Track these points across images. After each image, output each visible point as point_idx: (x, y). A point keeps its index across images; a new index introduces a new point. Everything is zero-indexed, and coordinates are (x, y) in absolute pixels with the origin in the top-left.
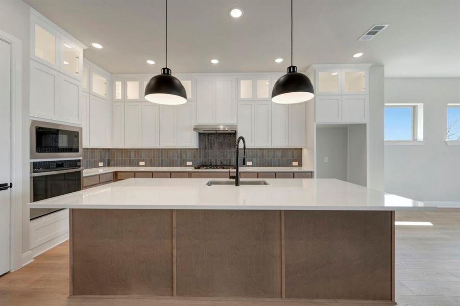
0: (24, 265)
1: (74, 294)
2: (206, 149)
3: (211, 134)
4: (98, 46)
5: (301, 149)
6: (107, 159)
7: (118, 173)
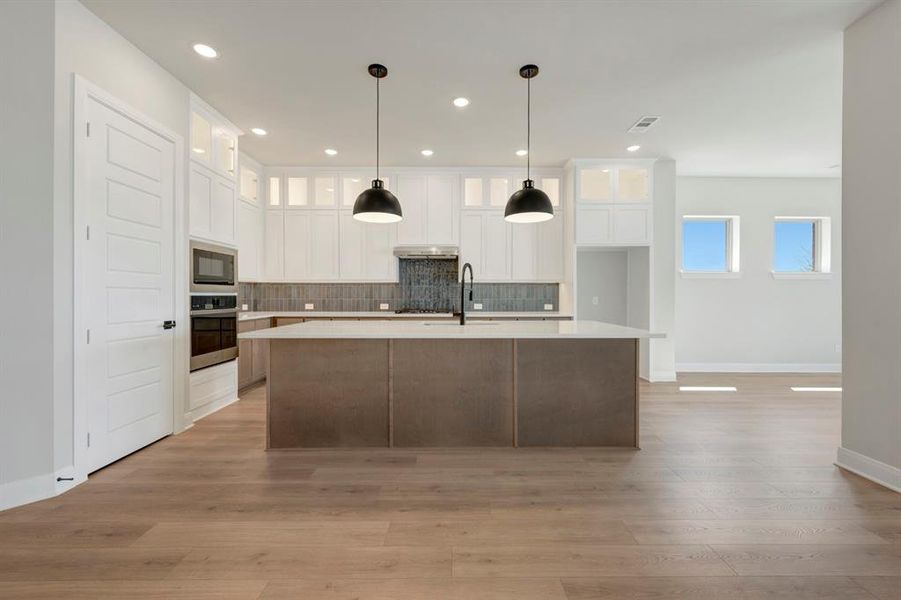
0: (187, 428)
1: (271, 447)
2: (410, 284)
3: (418, 260)
4: (259, 132)
5: (558, 284)
6: (252, 299)
7: (278, 320)
